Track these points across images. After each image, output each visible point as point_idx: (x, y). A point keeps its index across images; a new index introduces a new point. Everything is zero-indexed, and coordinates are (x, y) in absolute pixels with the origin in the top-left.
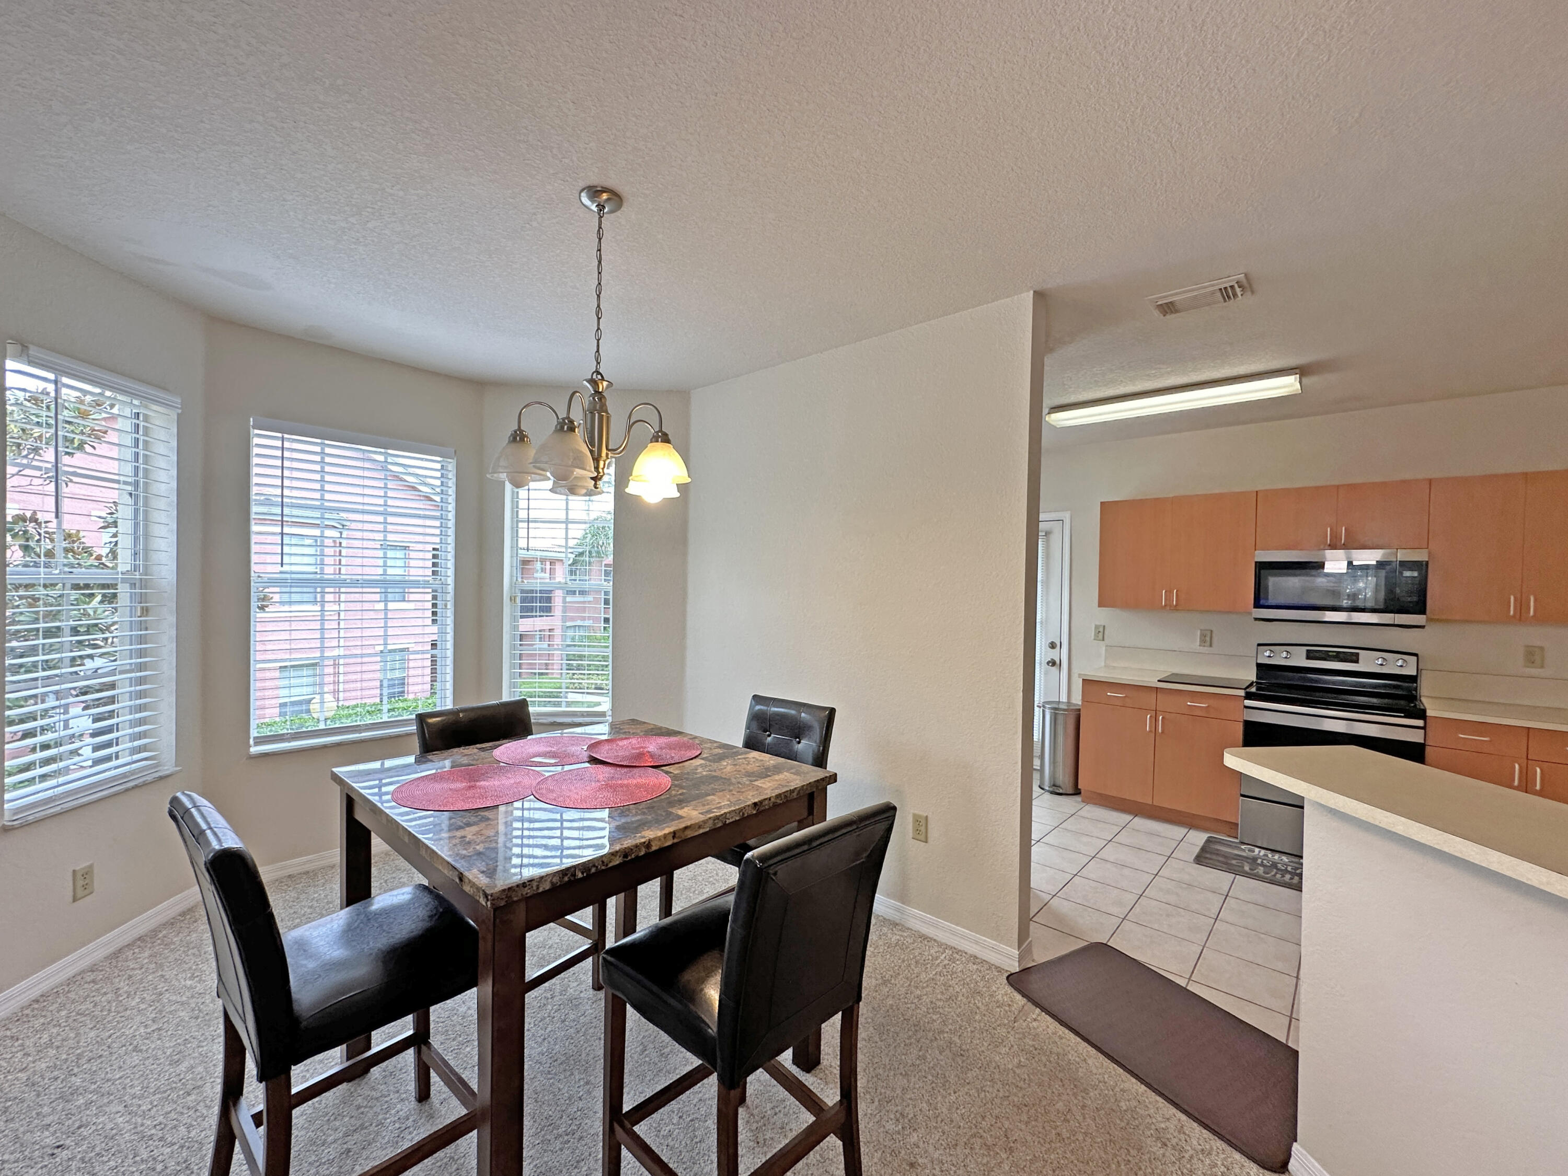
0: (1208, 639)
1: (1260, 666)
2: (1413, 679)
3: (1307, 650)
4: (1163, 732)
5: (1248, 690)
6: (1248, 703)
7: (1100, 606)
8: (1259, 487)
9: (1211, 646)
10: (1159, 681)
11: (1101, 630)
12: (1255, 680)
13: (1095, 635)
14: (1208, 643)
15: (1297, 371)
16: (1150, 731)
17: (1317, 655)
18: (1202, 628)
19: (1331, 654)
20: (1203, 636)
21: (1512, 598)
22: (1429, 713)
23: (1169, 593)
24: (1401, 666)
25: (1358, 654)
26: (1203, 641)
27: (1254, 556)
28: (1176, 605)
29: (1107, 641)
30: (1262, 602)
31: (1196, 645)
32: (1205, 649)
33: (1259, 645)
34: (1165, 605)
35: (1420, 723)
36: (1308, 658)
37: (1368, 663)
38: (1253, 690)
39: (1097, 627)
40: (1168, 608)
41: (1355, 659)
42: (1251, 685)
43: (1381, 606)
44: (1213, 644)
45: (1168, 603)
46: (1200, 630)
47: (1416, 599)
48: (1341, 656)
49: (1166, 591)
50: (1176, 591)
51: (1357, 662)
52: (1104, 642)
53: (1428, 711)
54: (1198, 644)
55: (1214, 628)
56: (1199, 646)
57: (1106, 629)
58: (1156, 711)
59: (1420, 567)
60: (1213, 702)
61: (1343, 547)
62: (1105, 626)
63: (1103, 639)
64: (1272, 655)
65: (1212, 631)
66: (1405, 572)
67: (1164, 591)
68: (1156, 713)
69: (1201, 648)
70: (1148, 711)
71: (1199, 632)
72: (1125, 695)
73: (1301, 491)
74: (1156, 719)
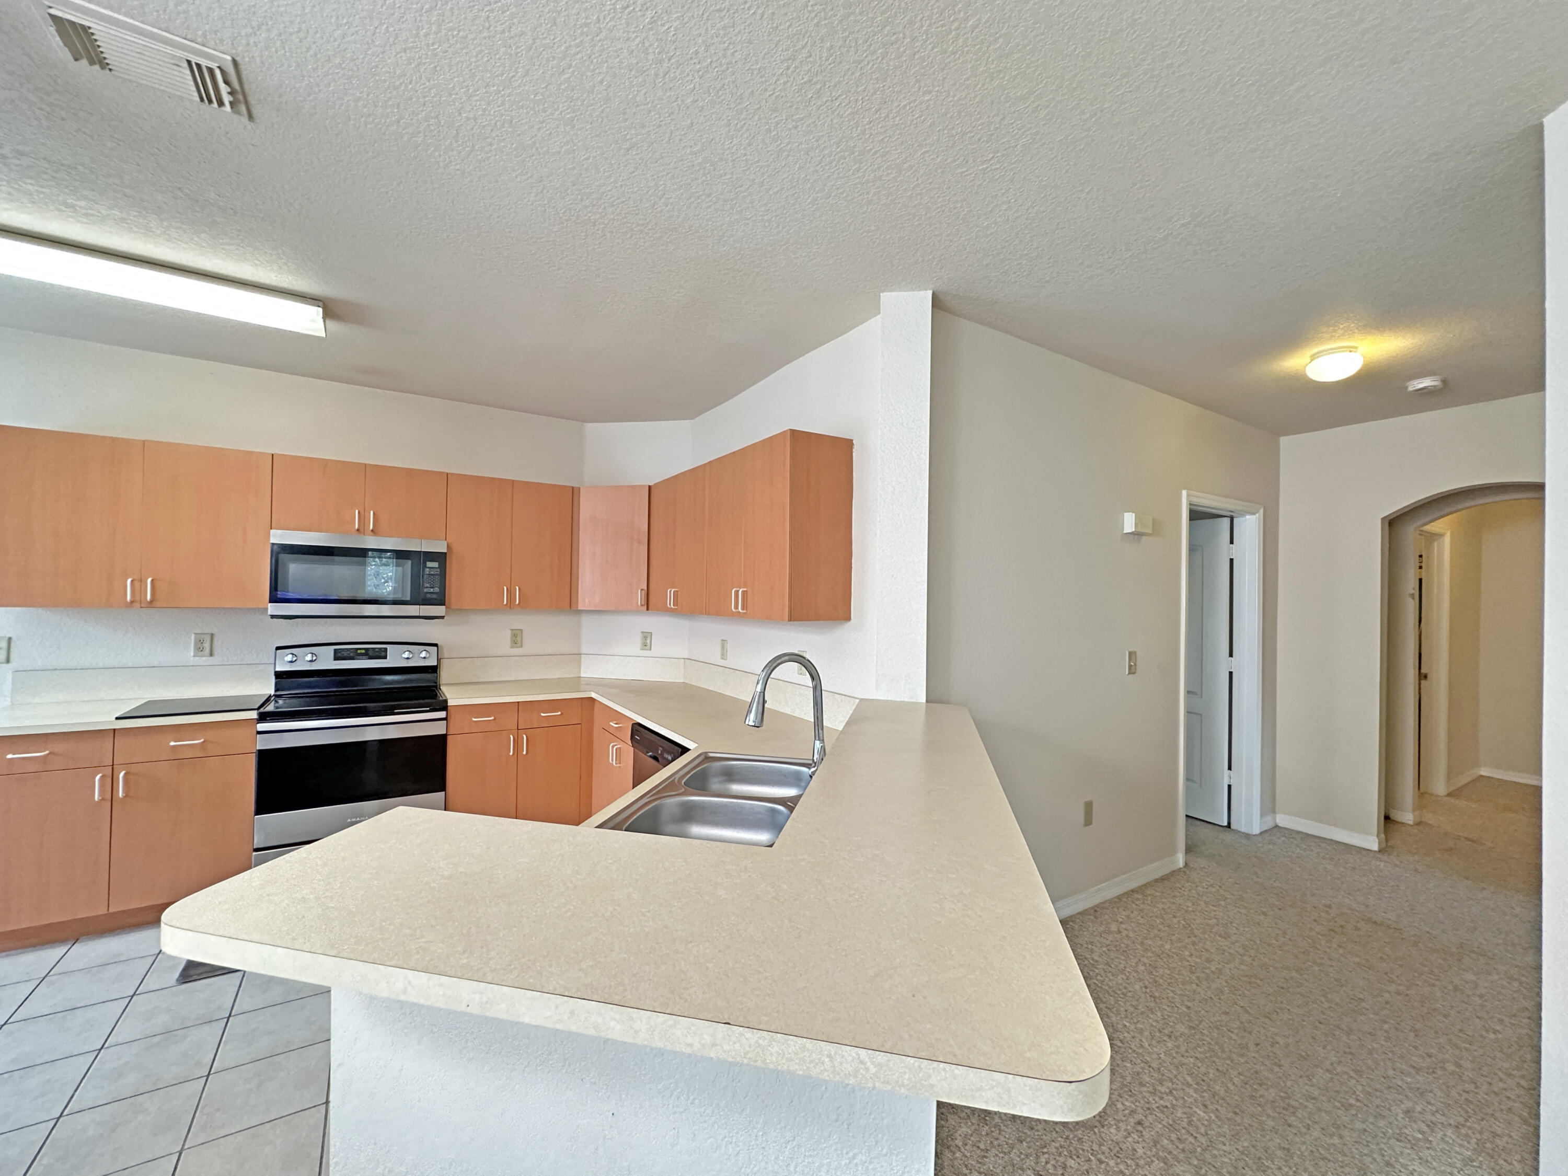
0: (207, 645)
1: (279, 675)
2: (434, 669)
3: (335, 650)
4: (127, 795)
5: (262, 710)
6: (262, 727)
8: (276, 451)
9: (211, 654)
10: (117, 718)
11: (4, 645)
12: (273, 693)
14: (207, 651)
15: (321, 304)
16: (103, 800)
17: (345, 654)
18: (198, 632)
19: (359, 651)
20: (199, 643)
21: (505, 588)
22: (451, 703)
23: (139, 582)
24: (425, 658)
25: (386, 649)
26: (199, 649)
27: (268, 536)
28: (151, 601)
29: (14, 664)
30: (280, 595)
31: (189, 655)
32: (205, 660)
33: (278, 648)
34: (132, 602)
35: (442, 714)
36: (336, 658)
37: (396, 658)
38: (270, 708)
40: (137, 605)
41: (382, 655)
42: (268, 700)
43: (408, 598)
44: (215, 652)
45: (138, 598)
46: (195, 634)
47: (437, 590)
48: (371, 653)
49: (132, 581)
50: (149, 580)
51: (385, 658)
52: (9, 665)
53: (449, 701)
54: (192, 655)
55: (215, 631)
56: (194, 656)
57: (13, 644)
58: (113, 765)
59: (440, 557)
60: (211, 734)
61: (371, 533)
62: (10, 639)
63: (8, 661)
64: (294, 659)
65: (212, 635)
66: (428, 563)
67: (129, 581)
68: (113, 769)
69: (197, 658)
70: (97, 768)
71: (193, 636)
72: (47, 752)
73: (325, 463)
74: (113, 778)
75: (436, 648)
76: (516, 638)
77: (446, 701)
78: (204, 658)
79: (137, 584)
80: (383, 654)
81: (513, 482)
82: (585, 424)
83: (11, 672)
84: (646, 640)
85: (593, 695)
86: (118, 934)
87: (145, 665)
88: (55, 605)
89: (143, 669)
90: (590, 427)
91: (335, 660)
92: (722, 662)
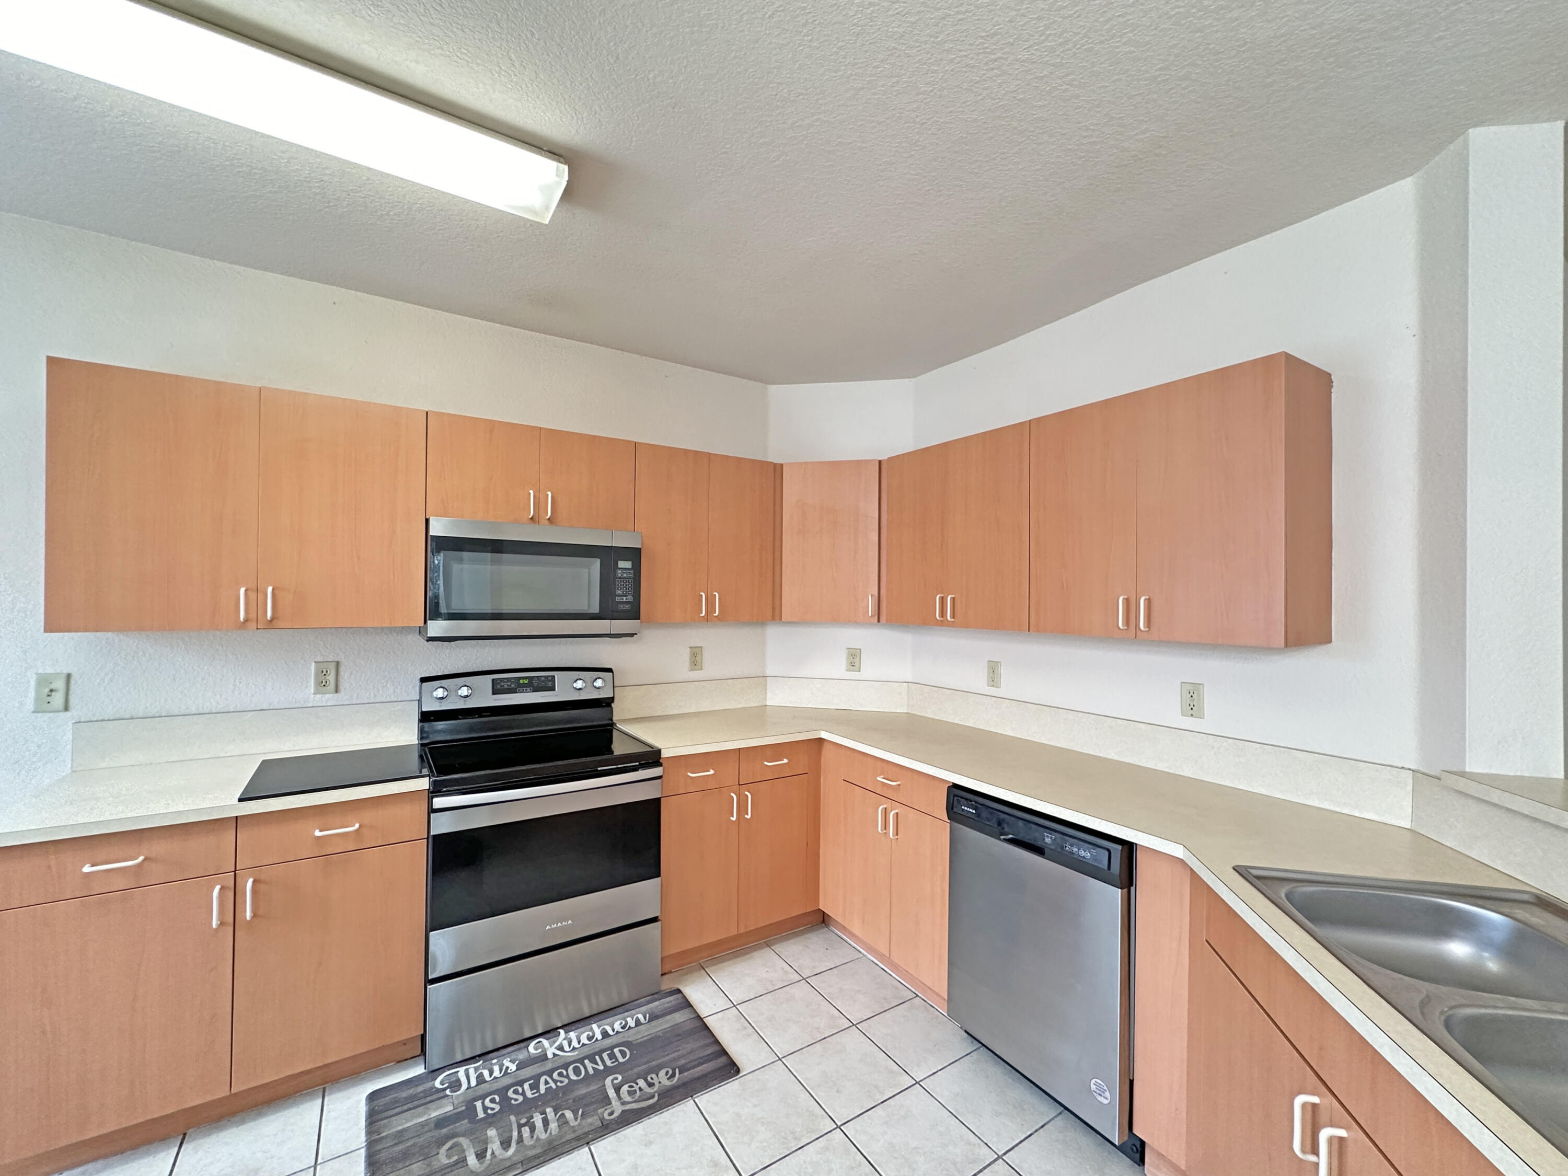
0: (331, 678)
3: (493, 680)
4: (255, 915)
6: (438, 801)
7: (49, 627)
8: (431, 408)
9: (337, 690)
10: (236, 800)
11: (60, 685)
12: (416, 741)
13: (37, 699)
14: (332, 686)
16: (222, 924)
17: (506, 685)
18: (319, 659)
19: (521, 681)
20: (321, 674)
21: (703, 595)
22: (664, 754)
23: (256, 591)
24: (599, 687)
25: (555, 677)
26: (321, 684)
27: (422, 527)
28: (273, 620)
29: (75, 712)
30: (439, 608)
31: (307, 692)
32: (329, 698)
33: (424, 680)
34: (246, 620)
35: (655, 773)
36: (495, 692)
37: (566, 689)
39: (43, 680)
40: (253, 625)
43: (596, 609)
44: (341, 688)
45: (253, 615)
46: (315, 662)
47: (630, 598)
48: (535, 683)
49: (246, 590)
50: (270, 589)
51: (553, 689)
52: (68, 714)
53: (663, 751)
54: (312, 691)
55: (341, 658)
56: (314, 694)
57: (72, 682)
58: (235, 871)
59: (635, 554)
60: (369, 816)
61: (547, 522)
62: (69, 676)
63: (66, 708)
64: (446, 693)
65: (338, 663)
66: (619, 562)
67: (242, 590)
68: (235, 874)
69: (318, 696)
70: (210, 876)
71: (313, 664)
72: (141, 858)
73: (492, 425)
74: (236, 890)
75: (611, 674)
76: (696, 658)
77: (659, 752)
78: (328, 696)
79: (253, 596)
80: (550, 684)
81: (709, 455)
82: (769, 386)
83: (70, 724)
84: (854, 659)
85: (824, 735)
86: (243, 1122)
87: (252, 707)
88: (140, 628)
89: (251, 714)
90: (773, 388)
91: (494, 693)
92: (993, 691)
